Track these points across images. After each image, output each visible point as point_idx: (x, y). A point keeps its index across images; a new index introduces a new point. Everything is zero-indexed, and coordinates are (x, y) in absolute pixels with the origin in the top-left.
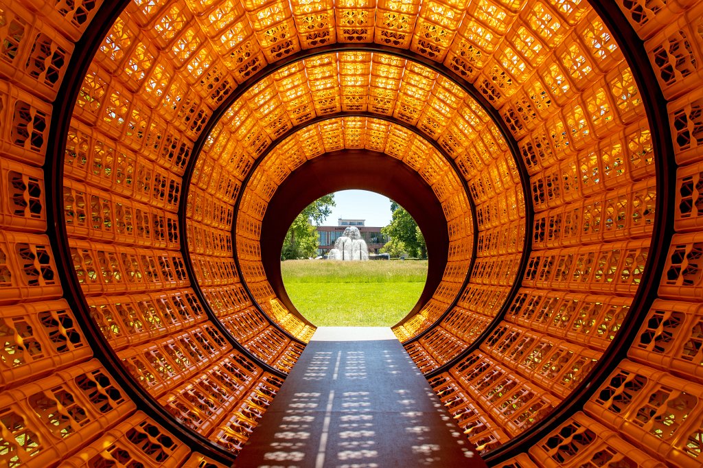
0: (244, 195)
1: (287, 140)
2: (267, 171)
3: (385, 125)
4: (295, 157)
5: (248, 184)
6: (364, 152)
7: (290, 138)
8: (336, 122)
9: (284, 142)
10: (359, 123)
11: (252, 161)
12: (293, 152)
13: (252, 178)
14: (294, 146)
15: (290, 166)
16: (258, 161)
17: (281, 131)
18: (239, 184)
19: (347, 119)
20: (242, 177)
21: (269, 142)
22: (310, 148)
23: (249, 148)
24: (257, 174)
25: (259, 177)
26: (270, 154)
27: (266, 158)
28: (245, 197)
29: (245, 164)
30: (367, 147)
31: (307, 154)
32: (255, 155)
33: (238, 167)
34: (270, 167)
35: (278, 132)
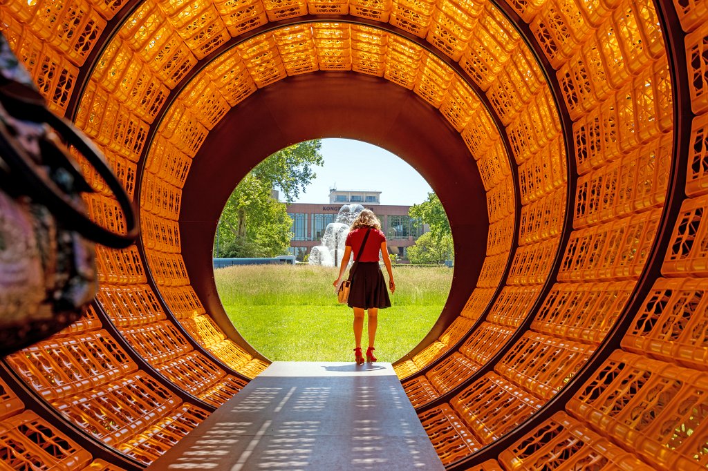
0: (153, 146)
1: (222, 58)
2: (189, 107)
3: (378, 35)
4: (237, 83)
5: (160, 129)
6: (351, 74)
7: (228, 54)
8: (301, 30)
9: (217, 61)
10: (338, 32)
11: (166, 93)
12: (232, 76)
13: (166, 120)
14: (234, 66)
15: (228, 100)
16: (175, 93)
17: (212, 44)
18: (146, 128)
19: (318, 25)
20: (150, 118)
21: (192, 62)
22: (262, 69)
23: (162, 73)
24: (174, 112)
25: (177, 116)
26: (195, 81)
27: (188, 88)
28: (155, 150)
29: (155, 97)
30: (355, 69)
31: (257, 79)
32: (172, 83)
33: (143, 103)
34: (196, 101)
35: (207, 46)
